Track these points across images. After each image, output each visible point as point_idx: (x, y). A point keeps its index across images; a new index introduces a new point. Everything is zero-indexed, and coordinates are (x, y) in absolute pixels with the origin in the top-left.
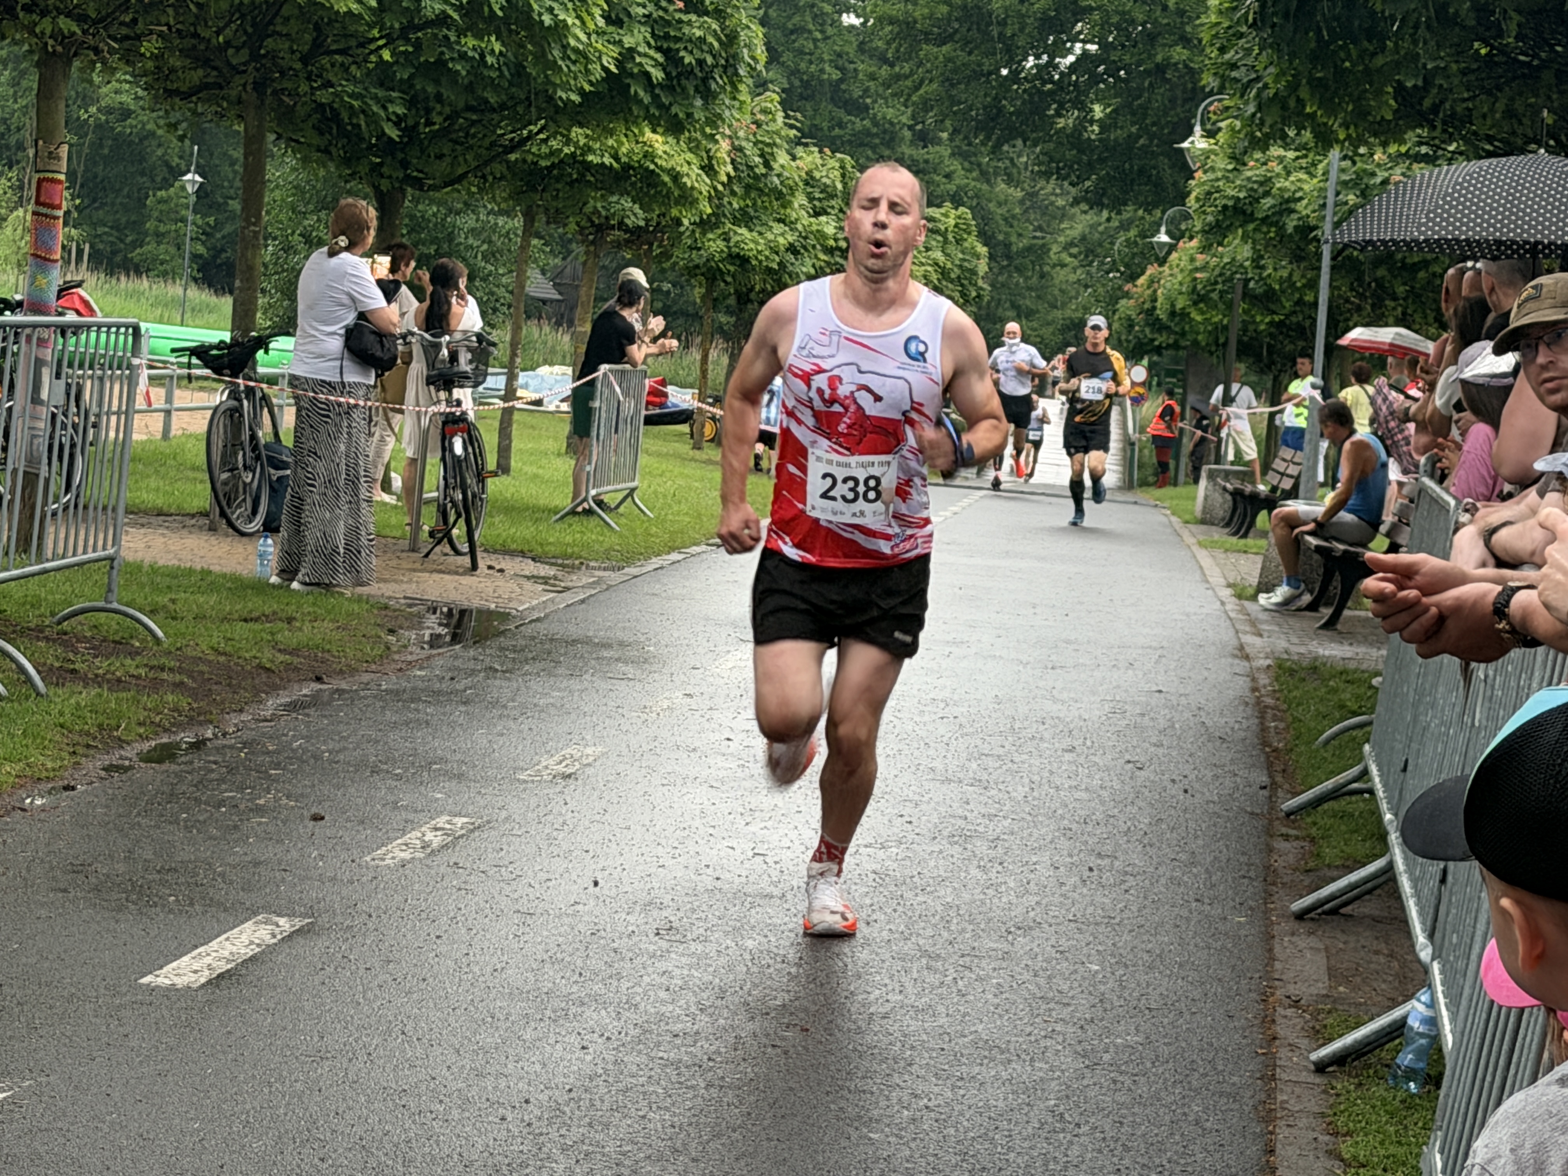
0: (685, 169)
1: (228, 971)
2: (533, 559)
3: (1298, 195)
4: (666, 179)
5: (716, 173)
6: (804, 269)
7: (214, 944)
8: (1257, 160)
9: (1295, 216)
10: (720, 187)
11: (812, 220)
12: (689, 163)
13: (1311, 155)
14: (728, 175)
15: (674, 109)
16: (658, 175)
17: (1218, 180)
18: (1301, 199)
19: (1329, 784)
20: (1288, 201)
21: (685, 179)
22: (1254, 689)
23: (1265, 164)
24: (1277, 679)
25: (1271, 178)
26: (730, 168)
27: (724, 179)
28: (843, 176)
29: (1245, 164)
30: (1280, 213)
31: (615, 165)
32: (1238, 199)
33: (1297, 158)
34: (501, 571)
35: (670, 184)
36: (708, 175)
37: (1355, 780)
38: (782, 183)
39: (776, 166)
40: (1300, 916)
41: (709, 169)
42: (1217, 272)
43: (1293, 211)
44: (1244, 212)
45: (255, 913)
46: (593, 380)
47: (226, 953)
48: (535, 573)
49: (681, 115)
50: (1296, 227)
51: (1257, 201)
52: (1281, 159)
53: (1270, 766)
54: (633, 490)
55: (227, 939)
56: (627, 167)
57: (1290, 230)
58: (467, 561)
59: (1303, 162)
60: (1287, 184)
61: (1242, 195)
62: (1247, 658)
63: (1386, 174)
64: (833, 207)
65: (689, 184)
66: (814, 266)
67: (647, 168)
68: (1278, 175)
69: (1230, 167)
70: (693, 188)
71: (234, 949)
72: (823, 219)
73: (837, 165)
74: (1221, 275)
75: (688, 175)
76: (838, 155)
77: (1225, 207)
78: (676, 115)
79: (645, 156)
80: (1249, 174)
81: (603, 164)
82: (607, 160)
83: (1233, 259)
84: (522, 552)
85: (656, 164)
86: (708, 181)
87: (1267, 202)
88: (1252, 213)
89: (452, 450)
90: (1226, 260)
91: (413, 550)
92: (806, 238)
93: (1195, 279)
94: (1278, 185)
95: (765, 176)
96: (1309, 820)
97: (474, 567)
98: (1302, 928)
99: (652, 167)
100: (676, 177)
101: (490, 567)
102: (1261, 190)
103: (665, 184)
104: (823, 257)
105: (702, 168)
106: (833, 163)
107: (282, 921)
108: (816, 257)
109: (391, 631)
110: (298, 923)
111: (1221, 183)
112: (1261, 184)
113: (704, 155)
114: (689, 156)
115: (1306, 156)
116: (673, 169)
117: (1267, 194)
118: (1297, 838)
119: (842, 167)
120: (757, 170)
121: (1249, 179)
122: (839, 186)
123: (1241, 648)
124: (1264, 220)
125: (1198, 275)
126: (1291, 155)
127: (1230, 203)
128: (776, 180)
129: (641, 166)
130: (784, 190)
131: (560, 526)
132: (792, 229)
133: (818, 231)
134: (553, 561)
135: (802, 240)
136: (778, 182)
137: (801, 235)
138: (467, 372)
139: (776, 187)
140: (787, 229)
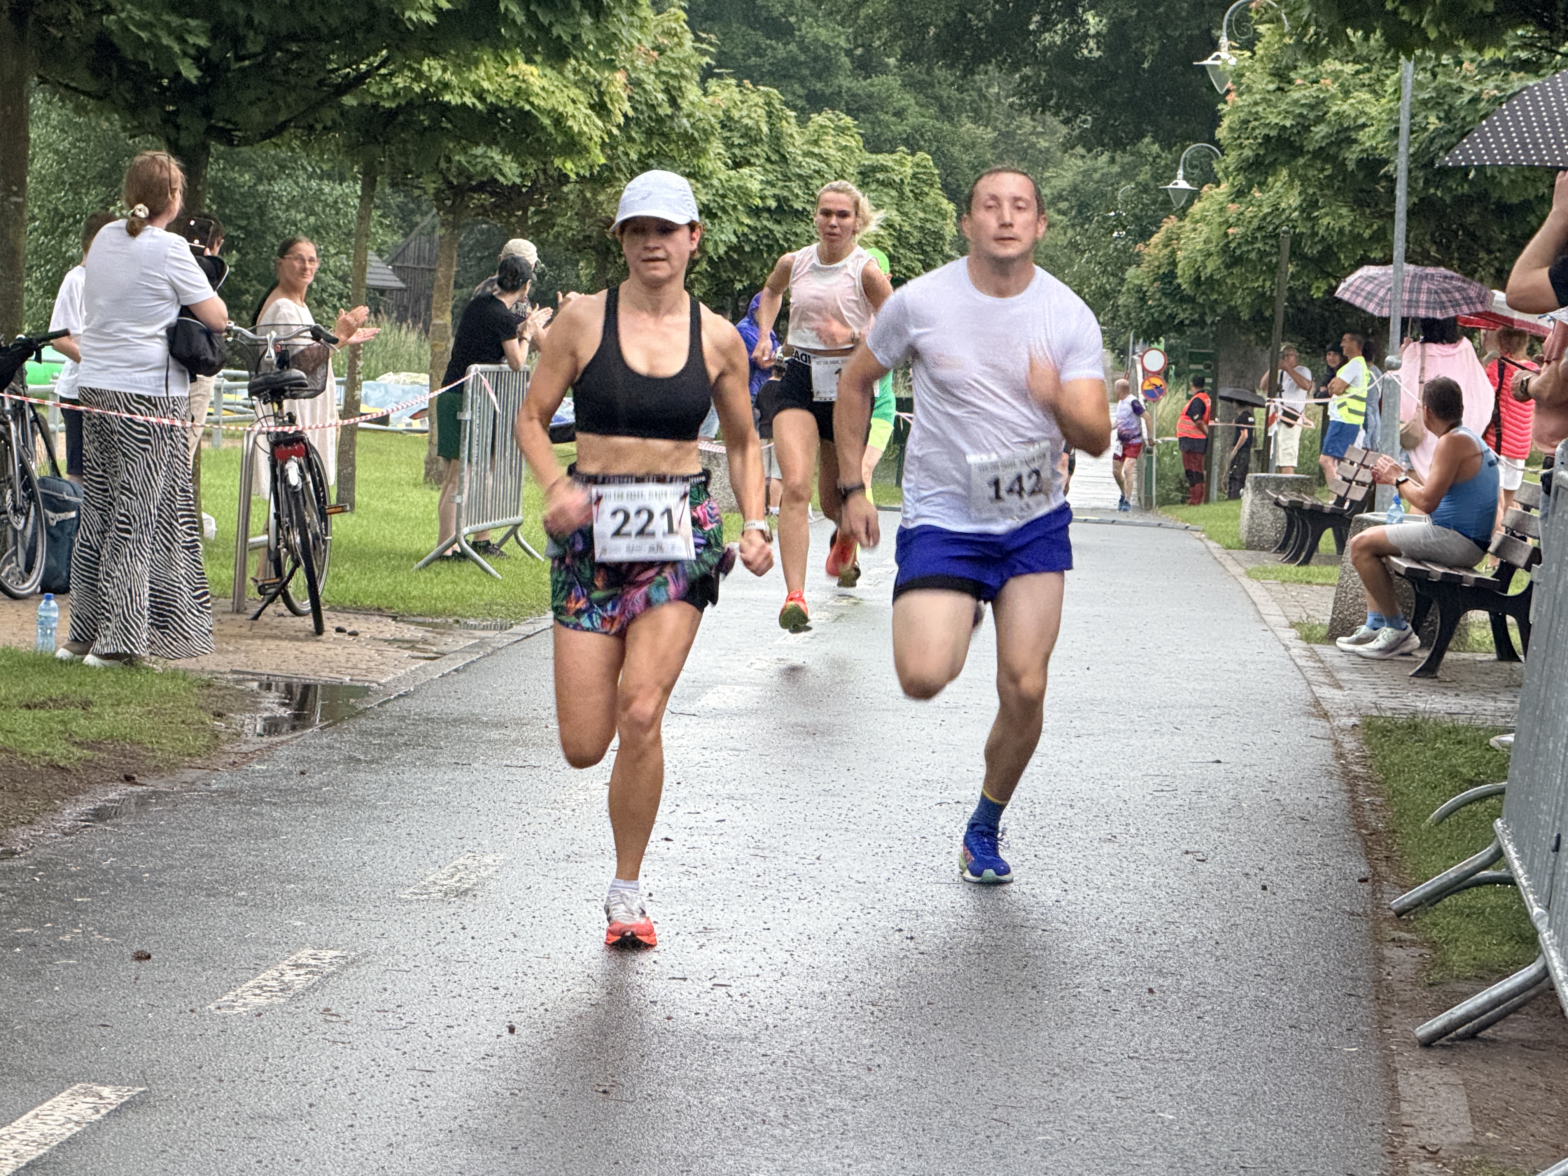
0: (570, 109)
1: (41, 1158)
2: (394, 618)
3: (1361, 121)
4: (547, 122)
5: (609, 112)
6: (723, 237)
7: (20, 1123)
8: (1305, 77)
9: (1356, 148)
10: (615, 131)
11: (732, 173)
12: (574, 102)
13: (1376, 68)
14: (625, 115)
15: (556, 31)
16: (536, 118)
17: (1256, 104)
18: (1364, 126)
19: (1451, 873)
20: (1348, 129)
21: (570, 123)
22: (1340, 756)
23: (1316, 82)
24: (1367, 742)
25: (1323, 101)
26: (627, 107)
27: (622, 120)
28: (770, 114)
29: (1290, 82)
30: (1339, 144)
31: (479, 106)
32: (1284, 127)
33: (1358, 73)
34: (354, 634)
35: (551, 129)
36: (600, 117)
37: (1485, 866)
38: (693, 125)
39: (684, 104)
40: (1428, 1043)
41: (601, 108)
42: (1255, 223)
43: (1355, 141)
44: (1291, 144)
45: (71, 1082)
46: (462, 384)
47: (36, 1135)
48: (398, 636)
49: (566, 38)
50: (1360, 161)
51: (1307, 129)
52: (1336, 75)
53: (1368, 852)
54: (517, 526)
55: (36, 1116)
56: (494, 109)
57: (1351, 166)
58: (309, 621)
59: (1365, 78)
60: (1345, 107)
61: (1288, 123)
62: (1326, 716)
63: (1476, 90)
64: (757, 156)
65: (576, 129)
66: (735, 233)
67: (522, 108)
68: (1333, 96)
69: (1272, 87)
70: (581, 133)
71: (46, 1129)
72: (746, 171)
73: (761, 101)
74: (1260, 228)
75: (573, 116)
76: (762, 88)
77: (1267, 138)
78: (559, 37)
79: (517, 94)
80: (1296, 95)
81: (464, 104)
82: (469, 100)
83: (1276, 207)
84: (379, 609)
85: (532, 104)
86: (600, 123)
87: (1320, 130)
88: (1301, 147)
89: (285, 479)
90: (1266, 210)
91: (239, 610)
92: (724, 196)
93: (1226, 235)
94: (1335, 109)
95: (671, 117)
96: (1427, 920)
97: (319, 629)
98: (1432, 1057)
99: (527, 107)
100: (559, 120)
101: (339, 630)
102: (1312, 116)
103: (543, 128)
104: (747, 221)
105: (592, 107)
106: (755, 98)
107: (106, 1091)
108: (737, 219)
109: (219, 715)
110: (127, 1093)
111: (1260, 109)
112: (1312, 107)
113: (594, 91)
114: (575, 92)
115: (1368, 70)
116: (554, 110)
117: (1320, 120)
118: (1413, 943)
119: (769, 104)
120: (660, 111)
121: (1296, 102)
122: (765, 129)
123: (1317, 703)
124: (1320, 154)
125: (1230, 231)
126: (1350, 68)
127: (1273, 133)
128: (685, 122)
129: (512, 107)
130: (696, 135)
131: (424, 575)
132: (705, 186)
133: (739, 187)
134: (420, 619)
135: (719, 199)
136: (688, 125)
137: (716, 194)
138: (301, 378)
139: (686, 131)
140: (699, 185)
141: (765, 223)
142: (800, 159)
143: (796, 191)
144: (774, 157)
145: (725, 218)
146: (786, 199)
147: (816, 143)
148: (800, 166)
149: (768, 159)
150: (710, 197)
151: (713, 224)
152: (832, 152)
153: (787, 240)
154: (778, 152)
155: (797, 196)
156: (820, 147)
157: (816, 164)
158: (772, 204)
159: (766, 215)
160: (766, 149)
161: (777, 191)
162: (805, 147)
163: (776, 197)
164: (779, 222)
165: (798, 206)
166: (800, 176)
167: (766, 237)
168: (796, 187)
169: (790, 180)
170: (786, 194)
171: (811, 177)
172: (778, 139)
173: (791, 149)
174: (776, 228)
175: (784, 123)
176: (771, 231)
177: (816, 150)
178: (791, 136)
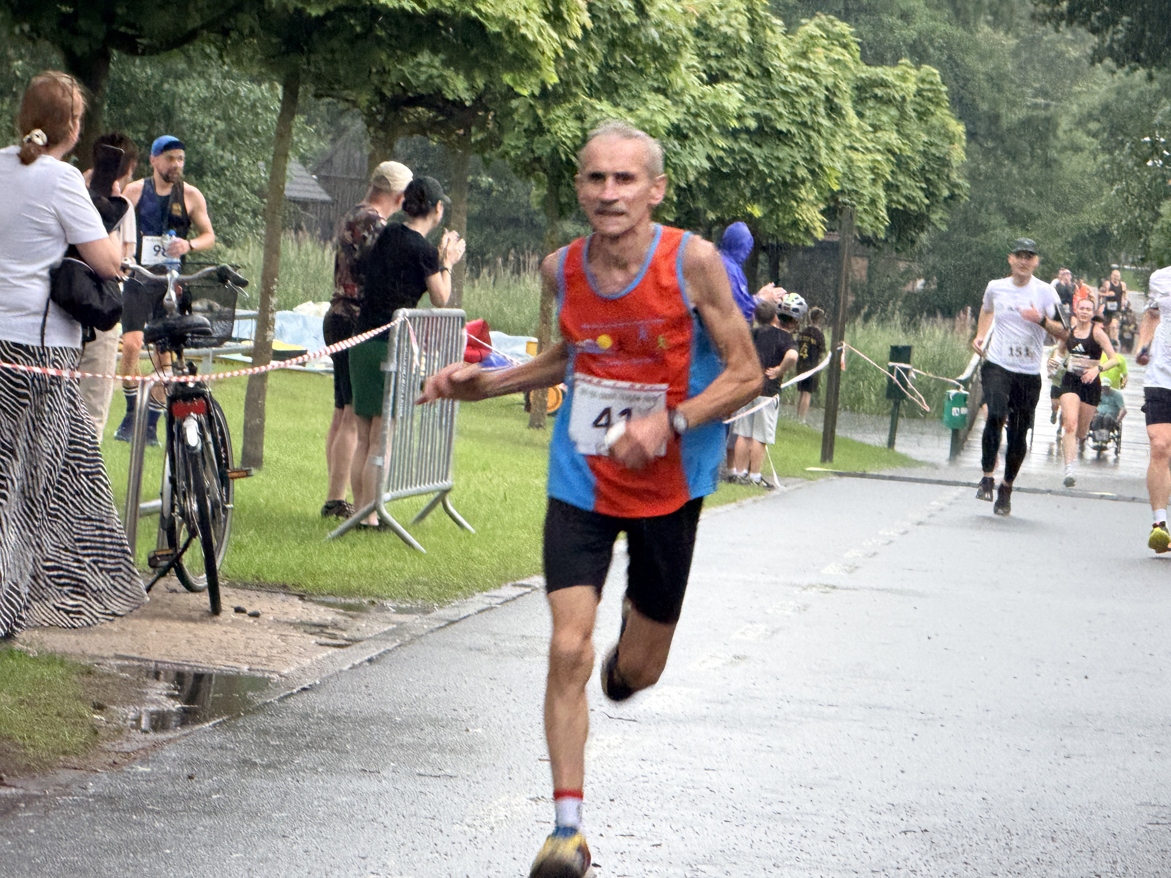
0: (522, 17)
2: (301, 597)
4: (494, 31)
5: (565, 23)
6: (694, 162)
10: (572, 45)
11: (707, 88)
12: (526, 10)
14: (583, 27)
16: (483, 26)
26: (585, 18)
27: (579, 33)
28: (752, 22)
34: (255, 615)
35: (501, 38)
36: (555, 27)
38: (662, 36)
39: (653, 12)
41: (556, 18)
48: (305, 618)
54: (444, 492)
56: (436, 15)
58: (205, 599)
64: (736, 69)
65: (528, 39)
66: (709, 158)
67: (467, 15)
70: (532, 45)
72: (722, 87)
75: (526, 26)
84: (285, 586)
86: (554, 35)
89: (183, 438)
92: (696, 115)
95: (637, 26)
97: (216, 609)
99: (473, 14)
101: (239, 610)
104: (721, 143)
105: (546, 17)
108: (711, 141)
109: (99, 707)
116: (504, 17)
120: (626, 20)
122: (746, 38)
128: (654, 33)
129: (456, 14)
130: (666, 47)
131: (338, 546)
132: (675, 103)
133: (714, 106)
134: (331, 599)
135: (690, 119)
136: (656, 35)
137: (689, 112)
138: (205, 325)
139: (654, 42)
140: (669, 102)
141: (744, 145)
142: (786, 73)
143: (781, 109)
144: (755, 71)
145: (696, 140)
146: (767, 119)
147: (804, 55)
148: (785, 81)
149: (749, 74)
150: (680, 116)
151: (683, 146)
152: (822, 66)
153: (769, 165)
154: (760, 65)
155: (780, 115)
156: (808, 60)
157: (804, 80)
158: (752, 124)
159: (744, 136)
160: (746, 61)
161: (757, 110)
162: (792, 60)
163: (756, 116)
164: (760, 146)
165: (782, 126)
166: (785, 94)
167: (744, 161)
168: (779, 104)
169: (773, 97)
170: (767, 113)
171: (797, 95)
172: (761, 49)
173: (776, 62)
174: (756, 152)
175: (769, 32)
176: (750, 155)
177: (804, 64)
178: (777, 47)
